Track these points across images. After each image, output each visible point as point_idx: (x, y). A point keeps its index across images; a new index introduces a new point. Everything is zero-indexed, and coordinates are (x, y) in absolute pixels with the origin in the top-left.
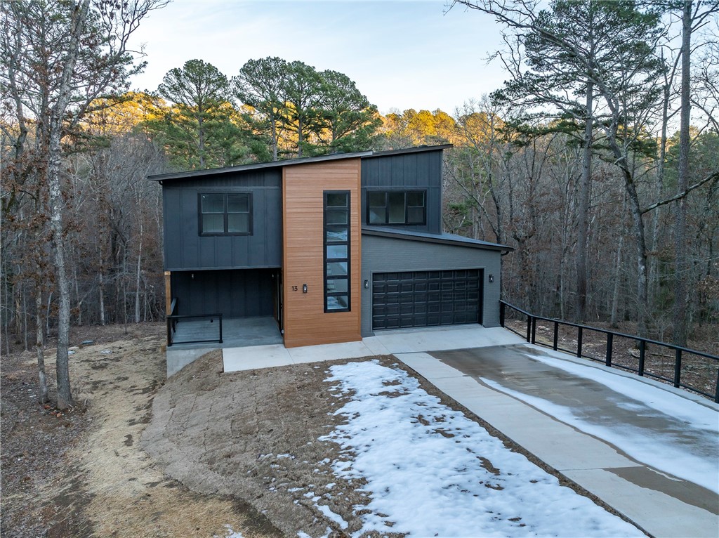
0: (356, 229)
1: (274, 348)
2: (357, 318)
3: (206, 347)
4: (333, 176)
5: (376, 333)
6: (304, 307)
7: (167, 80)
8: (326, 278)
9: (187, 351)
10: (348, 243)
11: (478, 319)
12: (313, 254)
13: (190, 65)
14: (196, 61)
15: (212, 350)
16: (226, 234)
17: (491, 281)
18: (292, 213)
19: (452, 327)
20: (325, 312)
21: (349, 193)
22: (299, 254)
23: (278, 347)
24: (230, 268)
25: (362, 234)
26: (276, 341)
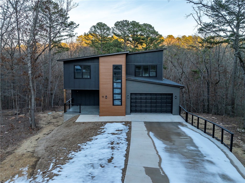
0: (124, 78)
1: (96, 116)
2: (124, 108)
3: (75, 114)
4: (116, 60)
5: (132, 114)
6: (106, 103)
7: (91, 29)
8: (113, 94)
9: (70, 115)
10: (121, 83)
11: (171, 112)
12: (109, 86)
13: (98, 24)
14: (100, 23)
15: (77, 115)
16: (82, 78)
17: (176, 98)
18: (102, 72)
19: (160, 114)
20: (113, 105)
21: (121, 66)
22: (104, 86)
23: (97, 116)
24: (84, 89)
25: (126, 80)
26: (97, 114)
